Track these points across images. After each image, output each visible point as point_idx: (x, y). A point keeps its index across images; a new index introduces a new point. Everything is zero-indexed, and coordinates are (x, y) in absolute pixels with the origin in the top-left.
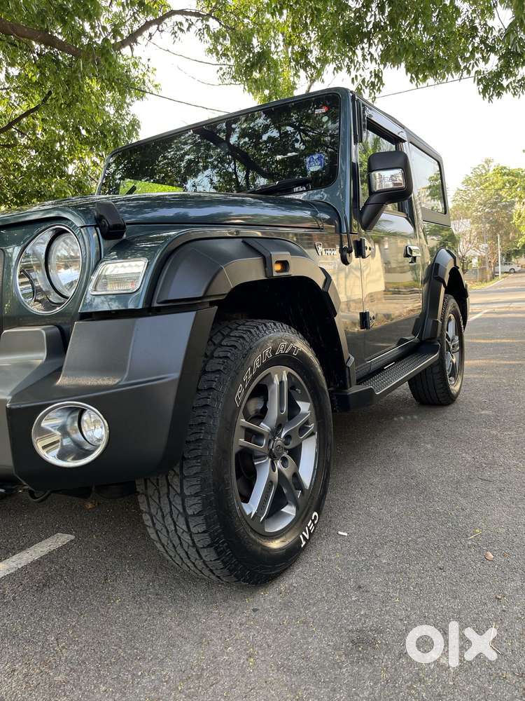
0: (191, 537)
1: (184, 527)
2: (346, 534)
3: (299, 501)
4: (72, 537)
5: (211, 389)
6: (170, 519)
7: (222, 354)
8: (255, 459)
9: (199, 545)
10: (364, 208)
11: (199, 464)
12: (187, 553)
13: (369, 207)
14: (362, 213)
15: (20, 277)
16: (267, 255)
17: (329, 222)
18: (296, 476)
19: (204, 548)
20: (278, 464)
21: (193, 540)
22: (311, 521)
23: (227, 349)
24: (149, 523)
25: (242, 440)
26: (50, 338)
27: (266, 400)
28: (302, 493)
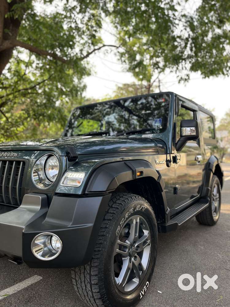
0: (92, 293)
1: (90, 289)
2: (161, 292)
3: (141, 276)
4: (41, 278)
5: (106, 228)
6: (84, 284)
7: (112, 212)
8: (123, 257)
9: (95, 298)
10: (178, 142)
11: (98, 262)
12: (90, 300)
13: (179, 142)
14: (176, 144)
15: (34, 173)
16: (134, 170)
17: (162, 148)
18: (140, 264)
19: (97, 299)
20: (133, 259)
21: (93, 295)
22: (145, 286)
23: (114, 209)
24: (75, 284)
25: (118, 250)
26: (43, 200)
27: (129, 229)
28: (142, 273)
